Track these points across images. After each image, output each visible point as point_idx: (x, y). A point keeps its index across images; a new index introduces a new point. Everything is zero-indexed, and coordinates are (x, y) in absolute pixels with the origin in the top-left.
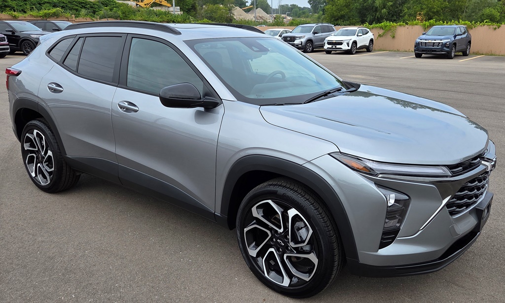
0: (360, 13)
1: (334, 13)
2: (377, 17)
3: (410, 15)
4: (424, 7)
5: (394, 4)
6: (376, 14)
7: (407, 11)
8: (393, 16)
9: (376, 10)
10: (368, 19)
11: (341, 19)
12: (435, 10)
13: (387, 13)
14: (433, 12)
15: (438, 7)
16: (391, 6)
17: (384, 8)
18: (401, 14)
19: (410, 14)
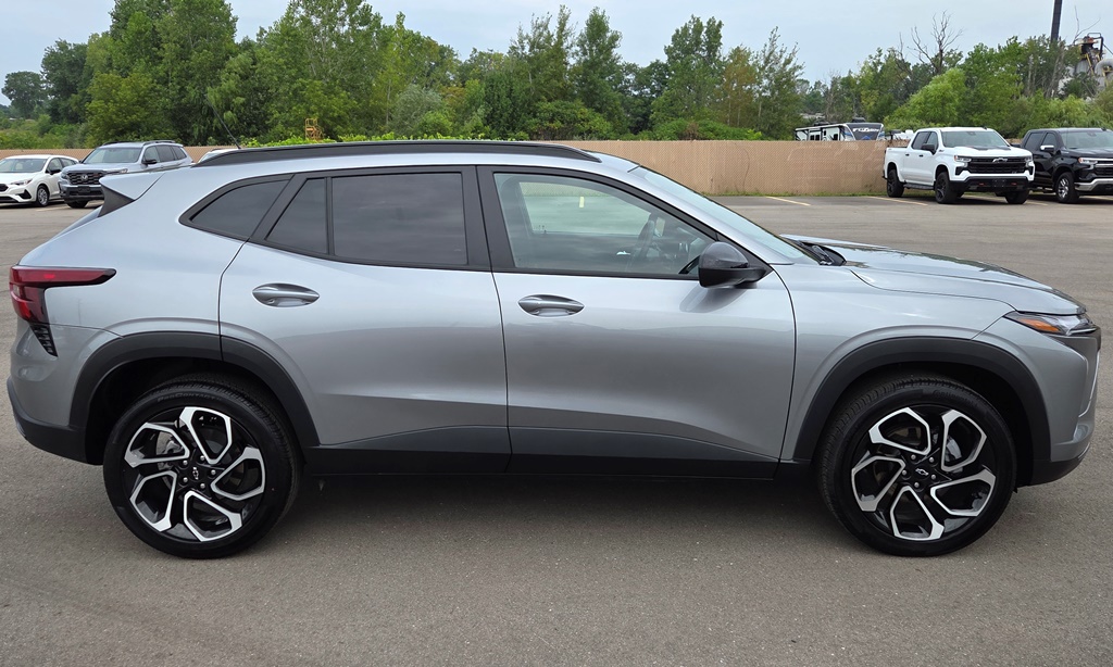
0: (173, 118)
1: (114, 117)
2: (216, 128)
3: (287, 124)
4: (313, 107)
5: (248, 101)
6: (212, 122)
7: (278, 115)
8: (249, 125)
9: (211, 113)
10: (196, 133)
11: (132, 130)
12: (336, 114)
13: (236, 120)
14: (332, 119)
15: (340, 108)
16: (243, 105)
17: (228, 108)
18: (267, 122)
19: (286, 122)
